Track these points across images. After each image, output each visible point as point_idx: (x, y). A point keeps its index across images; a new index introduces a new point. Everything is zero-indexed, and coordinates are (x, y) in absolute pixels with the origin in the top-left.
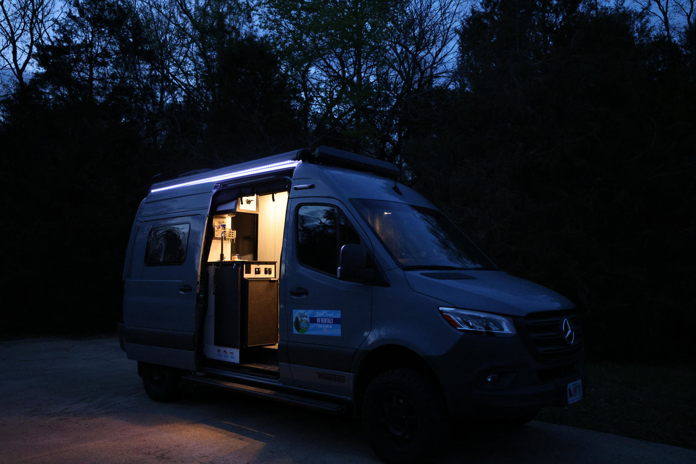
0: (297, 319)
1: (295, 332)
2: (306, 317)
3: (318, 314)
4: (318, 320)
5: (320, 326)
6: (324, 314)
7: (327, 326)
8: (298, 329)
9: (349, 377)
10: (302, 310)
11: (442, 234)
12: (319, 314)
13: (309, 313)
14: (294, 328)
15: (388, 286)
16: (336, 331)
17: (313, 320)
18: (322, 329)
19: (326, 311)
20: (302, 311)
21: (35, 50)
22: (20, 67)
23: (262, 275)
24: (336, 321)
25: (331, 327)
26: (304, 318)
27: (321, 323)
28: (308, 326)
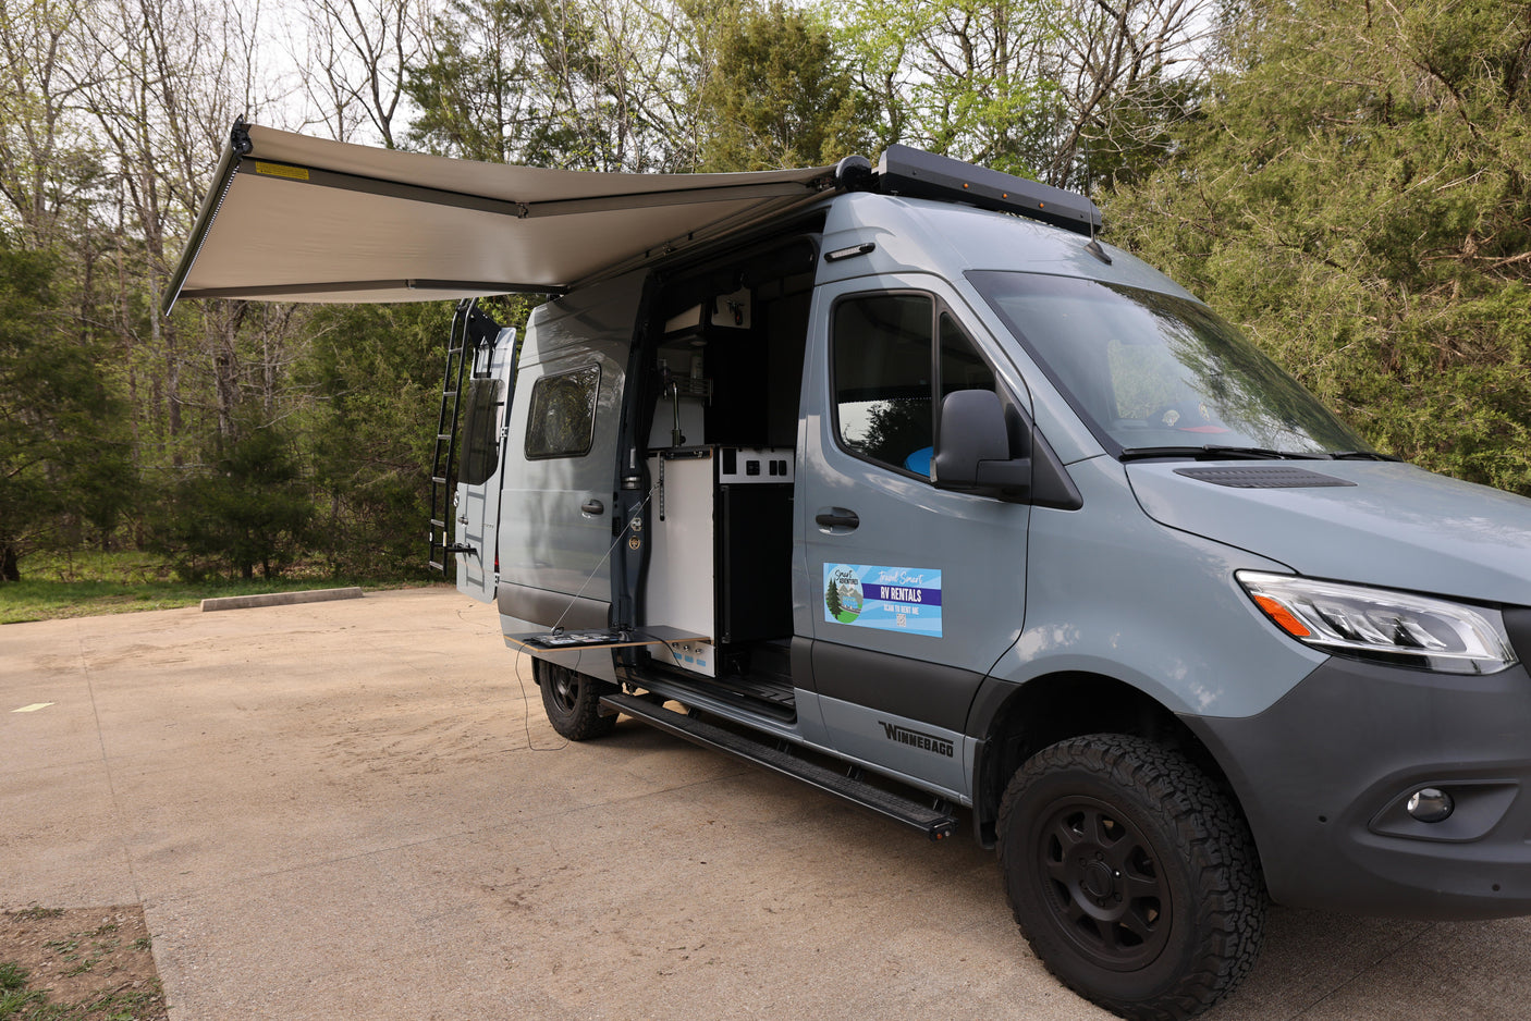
0: (833, 587)
1: (829, 617)
2: (854, 582)
3: (882, 577)
4: (884, 592)
5: (888, 607)
6: (899, 578)
7: (906, 608)
8: (836, 610)
9: (965, 746)
10: (845, 566)
11: (1210, 362)
12: (886, 576)
13: (862, 573)
14: (827, 609)
15: (1074, 505)
16: (929, 623)
17: (872, 591)
18: (893, 615)
19: (905, 570)
20: (844, 568)
21: (406, 77)
22: (386, 113)
23: (764, 477)
24: (930, 597)
25: (915, 610)
26: (850, 586)
27: (890, 599)
28: (860, 604)
